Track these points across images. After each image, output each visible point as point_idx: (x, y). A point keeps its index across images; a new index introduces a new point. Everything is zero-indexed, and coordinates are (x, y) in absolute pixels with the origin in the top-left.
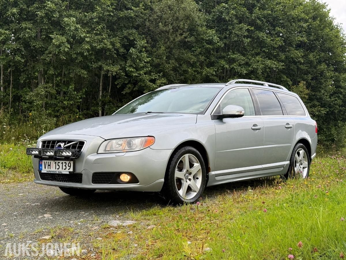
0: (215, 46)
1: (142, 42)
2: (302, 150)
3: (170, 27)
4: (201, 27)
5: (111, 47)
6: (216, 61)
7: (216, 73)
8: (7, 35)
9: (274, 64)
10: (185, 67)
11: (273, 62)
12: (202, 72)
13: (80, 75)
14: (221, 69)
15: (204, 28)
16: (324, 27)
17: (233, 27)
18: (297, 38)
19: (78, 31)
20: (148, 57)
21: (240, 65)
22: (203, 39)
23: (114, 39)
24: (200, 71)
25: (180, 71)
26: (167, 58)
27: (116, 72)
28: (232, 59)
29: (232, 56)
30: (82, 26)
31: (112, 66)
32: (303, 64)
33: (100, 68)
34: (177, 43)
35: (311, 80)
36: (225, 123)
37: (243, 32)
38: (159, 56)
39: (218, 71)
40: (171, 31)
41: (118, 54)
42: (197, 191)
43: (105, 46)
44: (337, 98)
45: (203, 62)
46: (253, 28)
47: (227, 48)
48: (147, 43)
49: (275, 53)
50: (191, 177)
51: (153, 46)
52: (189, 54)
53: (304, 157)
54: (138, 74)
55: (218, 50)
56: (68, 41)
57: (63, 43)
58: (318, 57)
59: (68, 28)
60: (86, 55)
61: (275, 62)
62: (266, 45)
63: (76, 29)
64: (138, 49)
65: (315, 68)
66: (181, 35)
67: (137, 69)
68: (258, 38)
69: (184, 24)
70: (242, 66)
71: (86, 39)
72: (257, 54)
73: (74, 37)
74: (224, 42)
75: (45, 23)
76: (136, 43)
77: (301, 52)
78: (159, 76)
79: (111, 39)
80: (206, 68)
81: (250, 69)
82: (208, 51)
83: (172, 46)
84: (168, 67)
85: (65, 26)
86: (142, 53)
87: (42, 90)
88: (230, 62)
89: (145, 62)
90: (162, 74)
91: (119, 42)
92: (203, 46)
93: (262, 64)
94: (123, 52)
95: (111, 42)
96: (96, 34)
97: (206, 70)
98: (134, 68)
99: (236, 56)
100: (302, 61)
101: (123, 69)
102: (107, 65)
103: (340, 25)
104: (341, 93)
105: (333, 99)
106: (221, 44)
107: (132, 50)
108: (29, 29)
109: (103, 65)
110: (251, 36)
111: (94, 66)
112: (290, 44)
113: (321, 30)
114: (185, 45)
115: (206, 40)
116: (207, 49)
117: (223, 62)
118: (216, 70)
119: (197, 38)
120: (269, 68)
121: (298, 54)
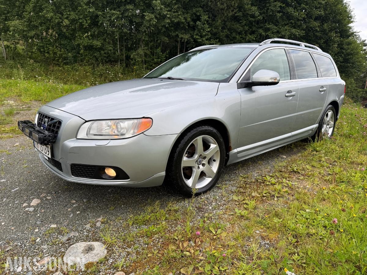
0: (257, 19)
1: (205, 17)
2: (331, 112)
3: (225, 5)
4: (248, 5)
5: (184, 21)
6: (256, 30)
7: (255, 39)
8: (118, 15)
9: (298, 32)
10: (234, 34)
11: (297, 30)
12: (246, 38)
13: (164, 41)
14: (259, 36)
15: (249, 6)
16: (337, 4)
17: (270, 5)
18: (316, 12)
19: (162, 10)
20: (209, 28)
21: (273, 33)
22: (248, 14)
23: (186, 15)
24: (244, 37)
25: (231, 38)
26: (222, 28)
27: (187, 39)
28: (267, 29)
29: (268, 26)
30: (165, 7)
31: (185, 35)
32: (318, 32)
33: (177, 36)
34: (230, 17)
35: (323, 43)
36: (254, 91)
37: (277, 8)
38: (216, 27)
39: (257, 37)
40: (226, 8)
41: (189, 26)
42: (213, 177)
43: (180, 20)
44: (340, 57)
45: (247, 31)
46: (284, 5)
47: (265, 21)
48: (209, 18)
49: (299, 24)
50: (205, 162)
51: (213, 20)
52: (238, 26)
53: (331, 118)
54: (202, 40)
55: (258, 22)
56: (156, 17)
57: (152, 18)
58: (330, 26)
59: (156, 8)
60: (167, 27)
61: (298, 31)
62: (293, 18)
63: (161, 9)
64: (203, 22)
65: (327, 34)
66: (233, 11)
67: (201, 37)
68: (288, 13)
69: (235, 3)
70: (274, 34)
71: (167, 15)
72: (286, 25)
73: (159, 14)
74: (262, 16)
75: (141, 5)
76: (201, 18)
77: (318, 23)
78: (216, 41)
79: (184, 15)
80: (249, 35)
81: (279, 36)
82: (251, 23)
83: (226, 20)
84: (223, 35)
85: (154, 6)
86: (205, 25)
87: (141, 51)
88: (266, 31)
89: (206, 32)
90: (218, 40)
91: (190, 17)
92: (248, 19)
93: (289, 32)
94: (193, 25)
95: (184, 18)
96: (174, 12)
97: (249, 36)
98: (199, 36)
99: (271, 26)
100: (318, 30)
101: (192, 37)
102: (181, 34)
103: (348, 3)
104: (343, 53)
105: (336, 57)
106: (260, 18)
107: (198, 23)
108: (131, 9)
109: (179, 34)
110: (283, 11)
111: (174, 34)
112: (311, 17)
113: (335, 6)
114: (235, 19)
115: (250, 15)
116: (250, 21)
117: (261, 31)
118: (256, 36)
119: (244, 14)
120: (294, 35)
121: (316, 24)
